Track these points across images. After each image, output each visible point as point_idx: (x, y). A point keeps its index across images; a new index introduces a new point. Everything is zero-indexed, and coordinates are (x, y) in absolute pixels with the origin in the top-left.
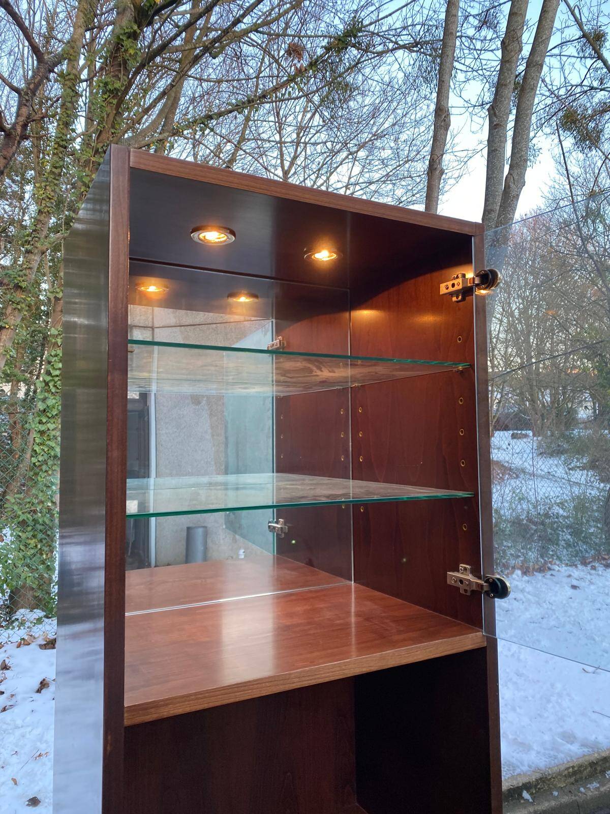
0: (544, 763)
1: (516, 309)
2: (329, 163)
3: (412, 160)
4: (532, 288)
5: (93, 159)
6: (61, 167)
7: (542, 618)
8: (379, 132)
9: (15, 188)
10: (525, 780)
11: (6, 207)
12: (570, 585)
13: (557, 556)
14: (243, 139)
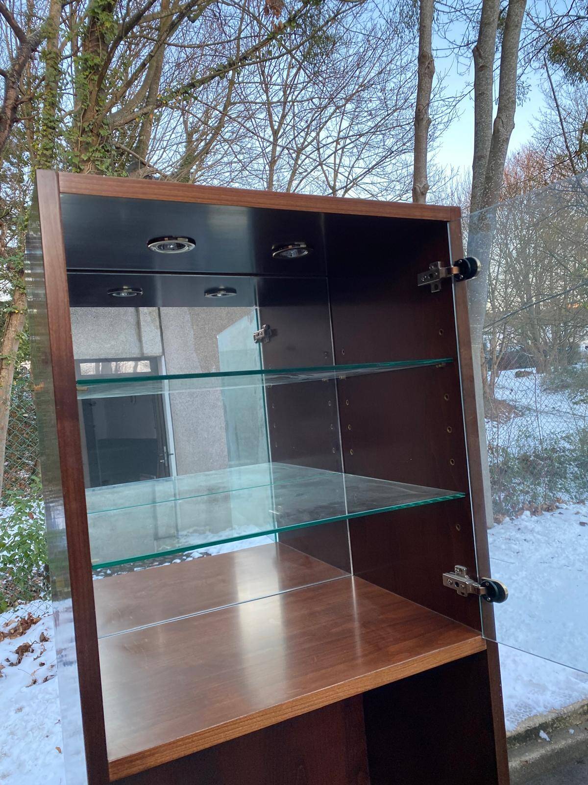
0: (559, 703)
1: (513, 249)
2: (318, 118)
3: (401, 108)
4: (528, 228)
5: (80, 139)
6: (52, 148)
7: (552, 558)
8: (366, 82)
9: (14, 170)
10: (541, 720)
11: (8, 190)
12: (579, 522)
13: (566, 489)
14: (229, 104)
